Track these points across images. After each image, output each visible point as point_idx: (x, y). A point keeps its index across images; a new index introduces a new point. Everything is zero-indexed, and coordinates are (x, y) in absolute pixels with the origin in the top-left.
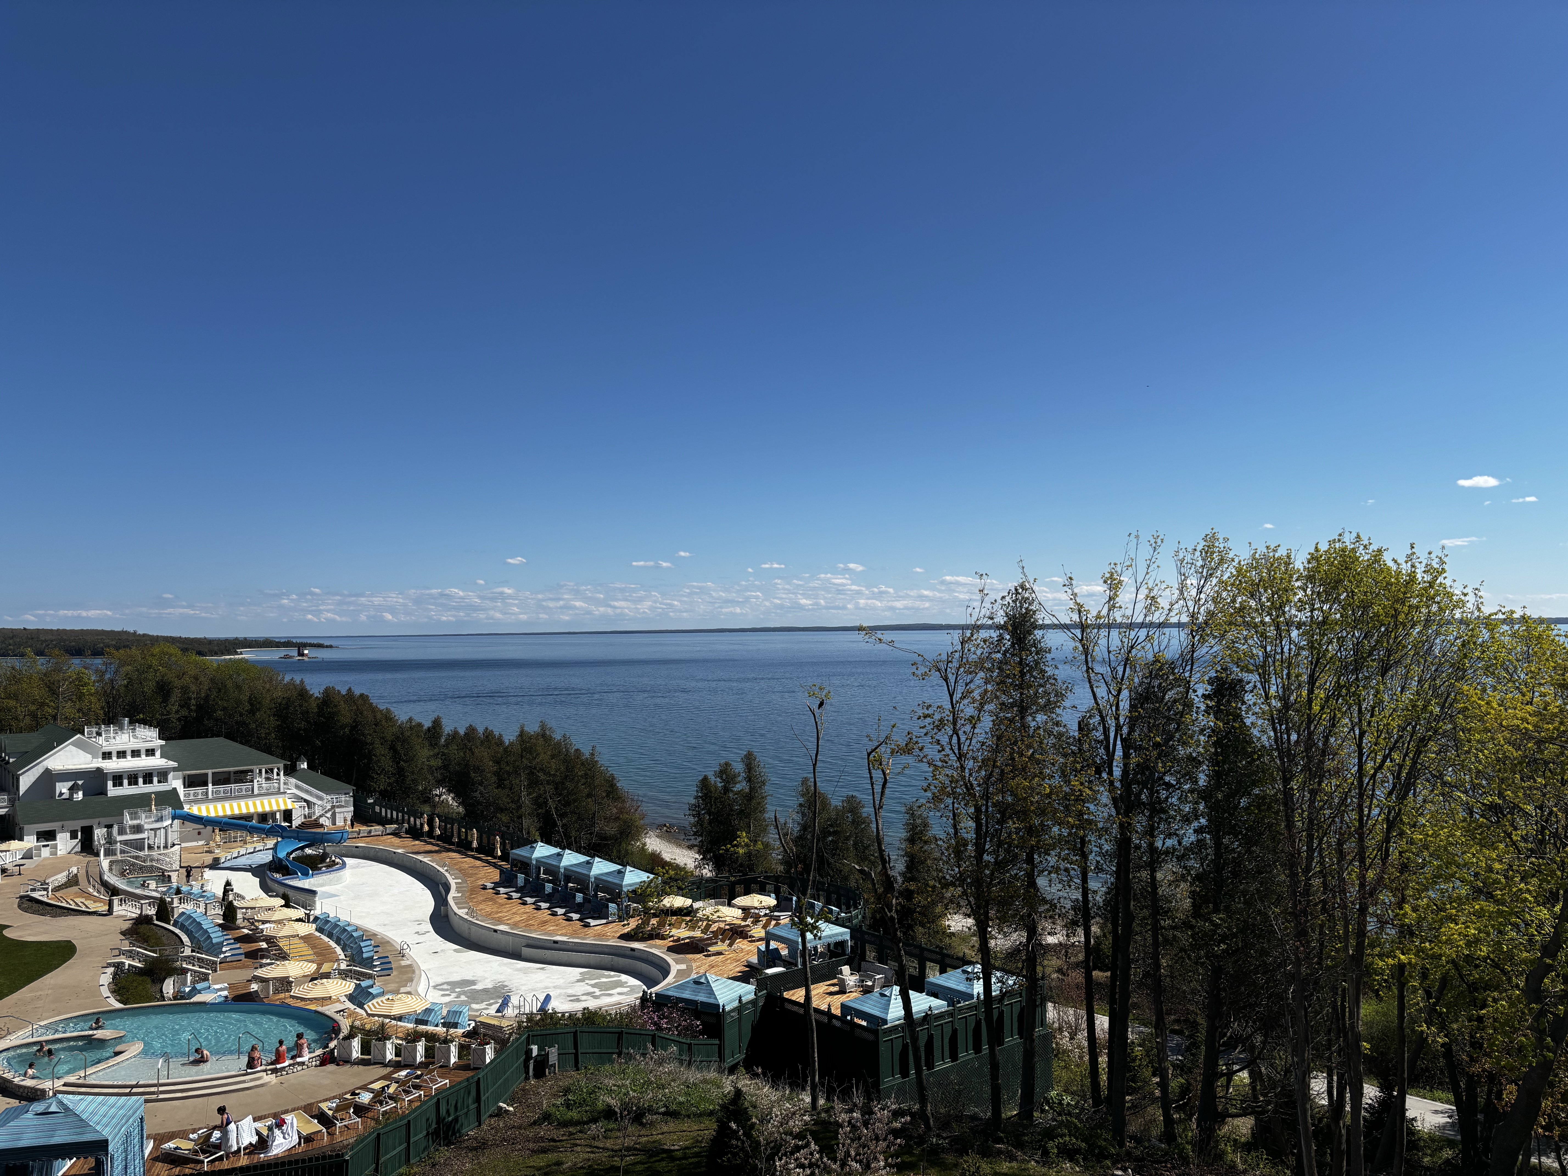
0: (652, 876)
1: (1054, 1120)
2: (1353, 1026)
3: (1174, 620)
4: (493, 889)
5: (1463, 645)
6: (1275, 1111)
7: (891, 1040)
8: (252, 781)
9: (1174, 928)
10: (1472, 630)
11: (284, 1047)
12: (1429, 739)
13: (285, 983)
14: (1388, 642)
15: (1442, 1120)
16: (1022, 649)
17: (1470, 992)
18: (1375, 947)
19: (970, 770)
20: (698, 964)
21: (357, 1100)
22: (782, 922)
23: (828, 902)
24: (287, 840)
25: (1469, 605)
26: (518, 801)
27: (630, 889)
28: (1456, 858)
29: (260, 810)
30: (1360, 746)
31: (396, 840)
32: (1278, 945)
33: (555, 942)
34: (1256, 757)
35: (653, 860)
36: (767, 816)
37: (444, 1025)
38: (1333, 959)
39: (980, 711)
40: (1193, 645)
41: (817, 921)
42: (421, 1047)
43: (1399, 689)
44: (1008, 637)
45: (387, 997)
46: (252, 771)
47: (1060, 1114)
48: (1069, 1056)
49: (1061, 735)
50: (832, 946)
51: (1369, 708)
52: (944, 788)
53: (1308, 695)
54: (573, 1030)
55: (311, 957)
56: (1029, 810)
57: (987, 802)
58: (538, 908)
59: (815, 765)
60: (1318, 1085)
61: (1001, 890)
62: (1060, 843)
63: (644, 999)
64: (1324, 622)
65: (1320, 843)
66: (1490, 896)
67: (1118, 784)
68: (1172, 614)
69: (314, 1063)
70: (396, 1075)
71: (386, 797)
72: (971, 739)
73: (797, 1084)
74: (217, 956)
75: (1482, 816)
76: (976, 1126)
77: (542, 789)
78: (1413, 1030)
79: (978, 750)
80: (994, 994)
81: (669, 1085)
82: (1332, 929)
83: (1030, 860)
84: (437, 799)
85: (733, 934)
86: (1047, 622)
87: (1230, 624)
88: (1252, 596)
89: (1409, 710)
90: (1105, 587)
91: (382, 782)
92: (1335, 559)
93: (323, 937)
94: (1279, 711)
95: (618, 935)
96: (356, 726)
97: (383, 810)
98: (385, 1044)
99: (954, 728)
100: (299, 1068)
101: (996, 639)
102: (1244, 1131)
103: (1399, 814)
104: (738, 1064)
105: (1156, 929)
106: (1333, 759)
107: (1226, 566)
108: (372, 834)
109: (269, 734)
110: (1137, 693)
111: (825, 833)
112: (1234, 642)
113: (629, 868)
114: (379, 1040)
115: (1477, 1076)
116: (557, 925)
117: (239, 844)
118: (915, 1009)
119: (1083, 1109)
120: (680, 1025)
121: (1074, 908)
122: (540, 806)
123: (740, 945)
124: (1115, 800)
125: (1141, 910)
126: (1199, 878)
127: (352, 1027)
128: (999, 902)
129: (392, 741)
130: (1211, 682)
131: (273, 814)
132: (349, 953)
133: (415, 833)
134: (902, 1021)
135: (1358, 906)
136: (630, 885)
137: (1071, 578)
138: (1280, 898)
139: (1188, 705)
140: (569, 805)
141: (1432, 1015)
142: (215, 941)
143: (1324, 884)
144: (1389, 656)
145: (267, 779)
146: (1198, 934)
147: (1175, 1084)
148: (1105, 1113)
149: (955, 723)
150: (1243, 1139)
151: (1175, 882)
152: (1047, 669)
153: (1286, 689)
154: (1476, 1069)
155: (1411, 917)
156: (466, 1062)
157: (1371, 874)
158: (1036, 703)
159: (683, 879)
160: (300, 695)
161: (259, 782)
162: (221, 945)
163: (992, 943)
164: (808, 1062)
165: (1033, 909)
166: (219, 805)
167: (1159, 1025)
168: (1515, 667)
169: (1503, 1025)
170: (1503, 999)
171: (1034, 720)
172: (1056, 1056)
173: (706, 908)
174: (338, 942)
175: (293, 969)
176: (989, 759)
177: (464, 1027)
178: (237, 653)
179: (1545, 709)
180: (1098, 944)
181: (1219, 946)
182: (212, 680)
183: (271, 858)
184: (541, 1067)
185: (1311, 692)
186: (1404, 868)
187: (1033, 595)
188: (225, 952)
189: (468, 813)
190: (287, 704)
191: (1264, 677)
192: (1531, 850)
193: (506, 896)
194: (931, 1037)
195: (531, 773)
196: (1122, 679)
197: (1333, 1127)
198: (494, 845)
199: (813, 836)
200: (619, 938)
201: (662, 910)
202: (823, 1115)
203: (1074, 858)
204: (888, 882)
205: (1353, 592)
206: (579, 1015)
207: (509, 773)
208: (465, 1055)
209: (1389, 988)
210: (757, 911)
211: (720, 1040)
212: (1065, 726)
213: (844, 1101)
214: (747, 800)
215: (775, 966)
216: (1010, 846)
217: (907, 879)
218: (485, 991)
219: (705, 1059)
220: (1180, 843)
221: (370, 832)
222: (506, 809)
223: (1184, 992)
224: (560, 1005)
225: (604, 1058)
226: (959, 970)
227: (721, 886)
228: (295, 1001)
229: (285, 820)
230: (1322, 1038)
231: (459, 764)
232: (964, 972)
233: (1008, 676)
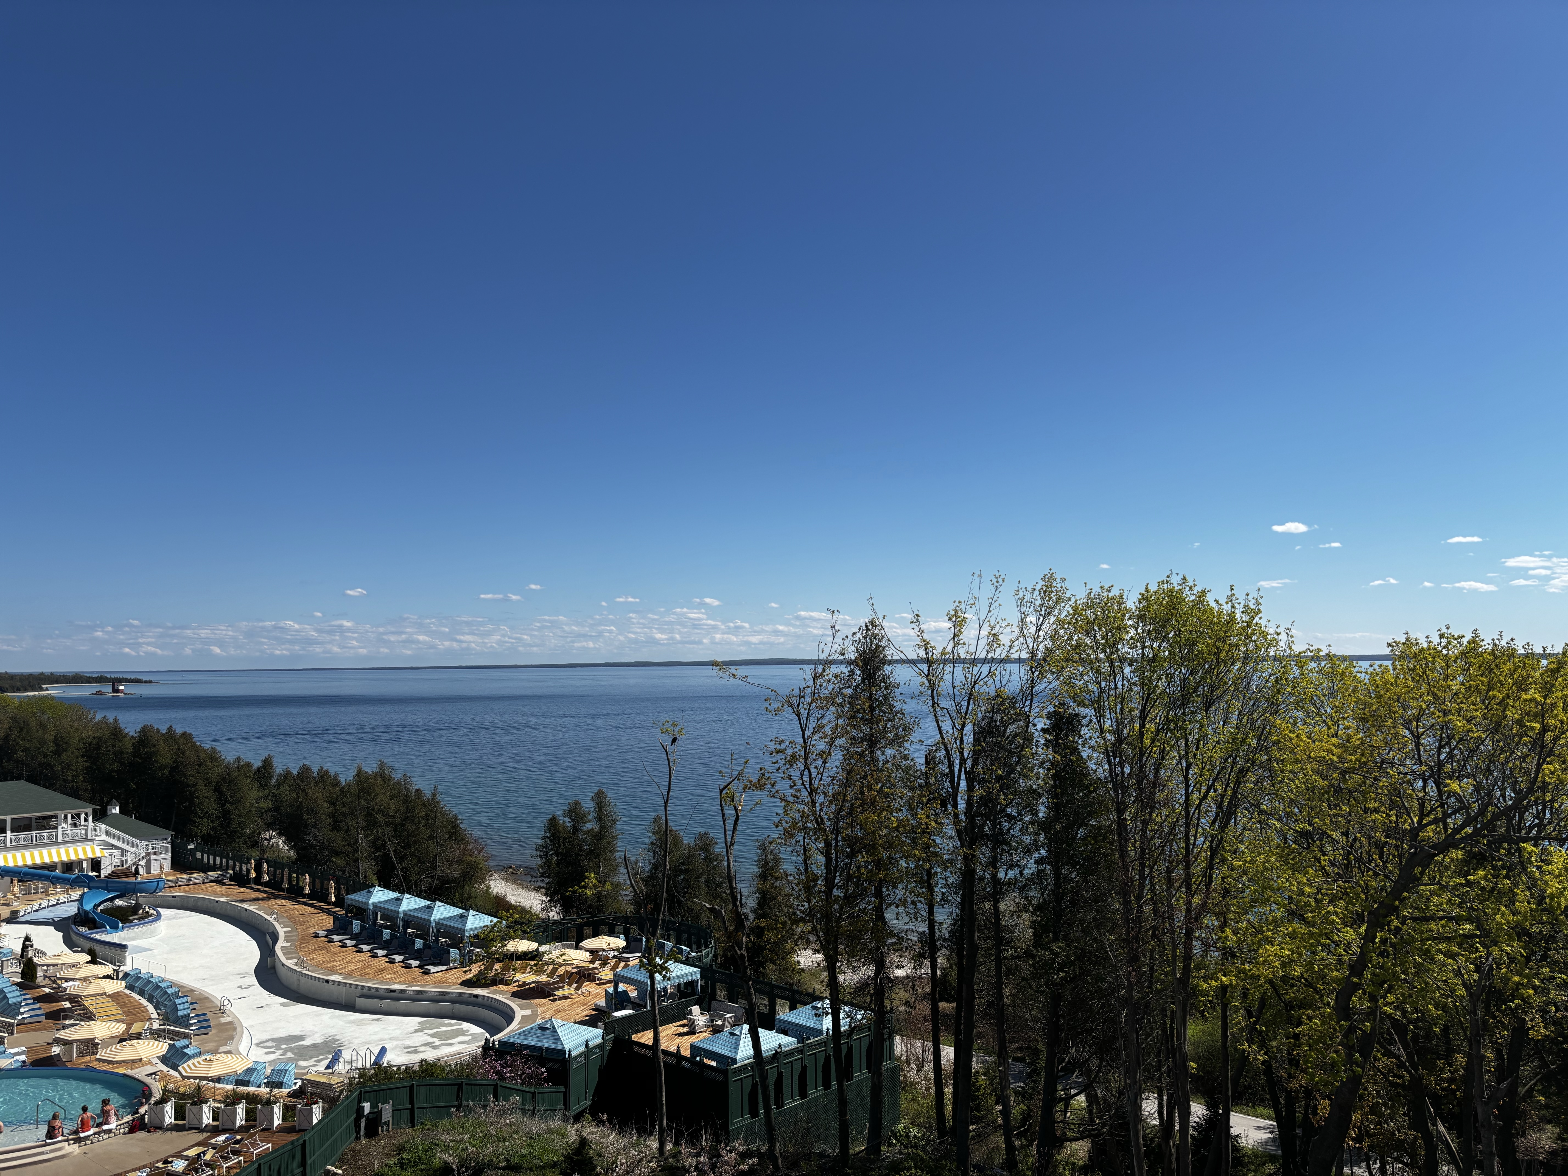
0: (495, 920)
1: (900, 1153)
2: (1180, 1047)
3: (1016, 656)
4: (326, 937)
5: (1277, 681)
6: (1110, 1134)
7: (741, 1079)
8: (56, 828)
9: (1017, 957)
10: (1284, 667)
11: (89, 1114)
12: (1248, 770)
13: (90, 1046)
14: (1211, 678)
15: (1265, 1136)
16: (872, 684)
17: (1287, 1011)
18: (1200, 969)
19: (821, 804)
20: (544, 1009)
21: (170, 1168)
22: (631, 963)
23: (679, 942)
24: (94, 891)
25: (1282, 644)
26: (355, 843)
27: (473, 933)
28: (1271, 882)
29: (64, 858)
30: (1186, 778)
31: (219, 888)
32: (1112, 972)
33: (393, 991)
34: (1092, 788)
35: (497, 903)
36: (617, 855)
37: (267, 1085)
38: (1163, 982)
39: (831, 746)
40: (1033, 681)
41: (666, 962)
42: (240, 1110)
43: (1222, 723)
44: (859, 672)
45: (204, 1058)
46: (56, 817)
47: (906, 1147)
48: (916, 1088)
49: (908, 768)
50: (682, 987)
51: (1195, 741)
52: (795, 823)
53: (1140, 729)
54: (410, 1084)
55: (120, 1017)
56: (877, 844)
57: (837, 836)
58: (375, 956)
59: (666, 803)
60: (1150, 1106)
61: (850, 924)
62: (907, 876)
63: (486, 1048)
64: (1154, 660)
65: (1151, 871)
66: (1302, 918)
67: (963, 817)
68: (1012, 651)
69: (122, 1131)
70: (213, 1141)
71: (209, 842)
72: (822, 774)
73: (644, 1130)
74: (14, 1018)
75: (1294, 842)
76: (825, 1163)
77: (381, 831)
78: (1236, 1049)
79: (829, 785)
80: (842, 1029)
81: (511, 1137)
82: (1161, 954)
83: (878, 894)
84: (266, 843)
85: (580, 978)
86: (895, 657)
87: (1068, 660)
88: (1088, 634)
89: (1229, 743)
90: (949, 624)
91: (205, 826)
92: (1164, 599)
93: (133, 995)
94: (1113, 745)
95: (460, 981)
96: (177, 767)
97: (205, 856)
98: (201, 1108)
99: (806, 763)
100: (106, 1136)
101: (847, 674)
102: (1082, 1154)
103: (1221, 841)
104: (583, 1111)
105: (999, 960)
106: (1163, 790)
107: (1063, 605)
108: (192, 882)
109: (77, 776)
110: (980, 727)
111: (677, 871)
112: (1071, 678)
113: (472, 912)
114: (195, 1103)
115: (1295, 1092)
116: (394, 973)
117: (40, 896)
118: (764, 1048)
119: (928, 1141)
120: (523, 1073)
121: (920, 941)
122: (378, 849)
123: (587, 988)
124: (959, 833)
125: (985, 940)
126: (1039, 907)
127: (165, 1090)
128: (848, 936)
129: (217, 783)
130: (1049, 716)
131: (79, 863)
132: (162, 1011)
133: (241, 880)
134: (752, 1060)
135: (1184, 931)
136: (473, 930)
137: (918, 615)
138: (1114, 925)
139: (1028, 738)
140: (409, 847)
141: (1253, 1035)
142: (11, 1001)
143: (1155, 911)
144: (1212, 692)
145: (73, 825)
146: (1038, 963)
147: (1017, 1110)
148: (950, 1144)
149: (806, 758)
150: (1082, 1163)
151: (1017, 913)
152: (896, 704)
153: (1120, 724)
154: (1294, 1085)
155: (1232, 940)
156: (290, 1124)
157: (1196, 900)
158: (884, 737)
159: (527, 923)
160: (113, 734)
161: (64, 829)
162: (19, 1005)
163: (841, 978)
164: (655, 1107)
165: (881, 942)
166: (18, 854)
167: (1002, 1054)
168: (1322, 702)
169: (1317, 1042)
170: (1316, 1017)
171: (883, 754)
172: (903, 1088)
173: (552, 951)
174: (150, 1000)
175: (99, 1030)
176: (839, 794)
177: (289, 1086)
178: (42, 689)
179: (1348, 741)
180: (944, 975)
181: (1058, 974)
182: (13, 719)
183: (76, 910)
184: (374, 1125)
185: (1142, 726)
186: (1226, 893)
187: (883, 632)
188: (23, 1013)
189: (300, 858)
190: (98, 744)
191: (1099, 712)
192: (1338, 874)
193: (340, 944)
194: (780, 1075)
195: (369, 814)
196: (966, 714)
197: (1164, 1148)
198: (328, 890)
199: (663, 875)
200: (461, 984)
201: (505, 955)
202: (671, 1160)
203: (921, 891)
204: (739, 919)
205: (1180, 631)
206: (416, 1068)
207: (345, 815)
208: (290, 1117)
209: (1214, 1008)
210: (604, 953)
211: (566, 1087)
212: (912, 760)
213: (693, 1144)
214: (597, 840)
215: (623, 1008)
216: (859, 880)
217: (758, 917)
218: (315, 1046)
219: (549, 1107)
220: (1021, 874)
221: (190, 879)
222: (341, 852)
223: (1026, 1020)
224: (396, 1058)
225: (442, 1112)
226: (809, 1006)
227: (569, 928)
228: (101, 1064)
229: (93, 869)
230: (1152, 1060)
231: (291, 806)
232: (814, 1008)
233: (858, 711)
